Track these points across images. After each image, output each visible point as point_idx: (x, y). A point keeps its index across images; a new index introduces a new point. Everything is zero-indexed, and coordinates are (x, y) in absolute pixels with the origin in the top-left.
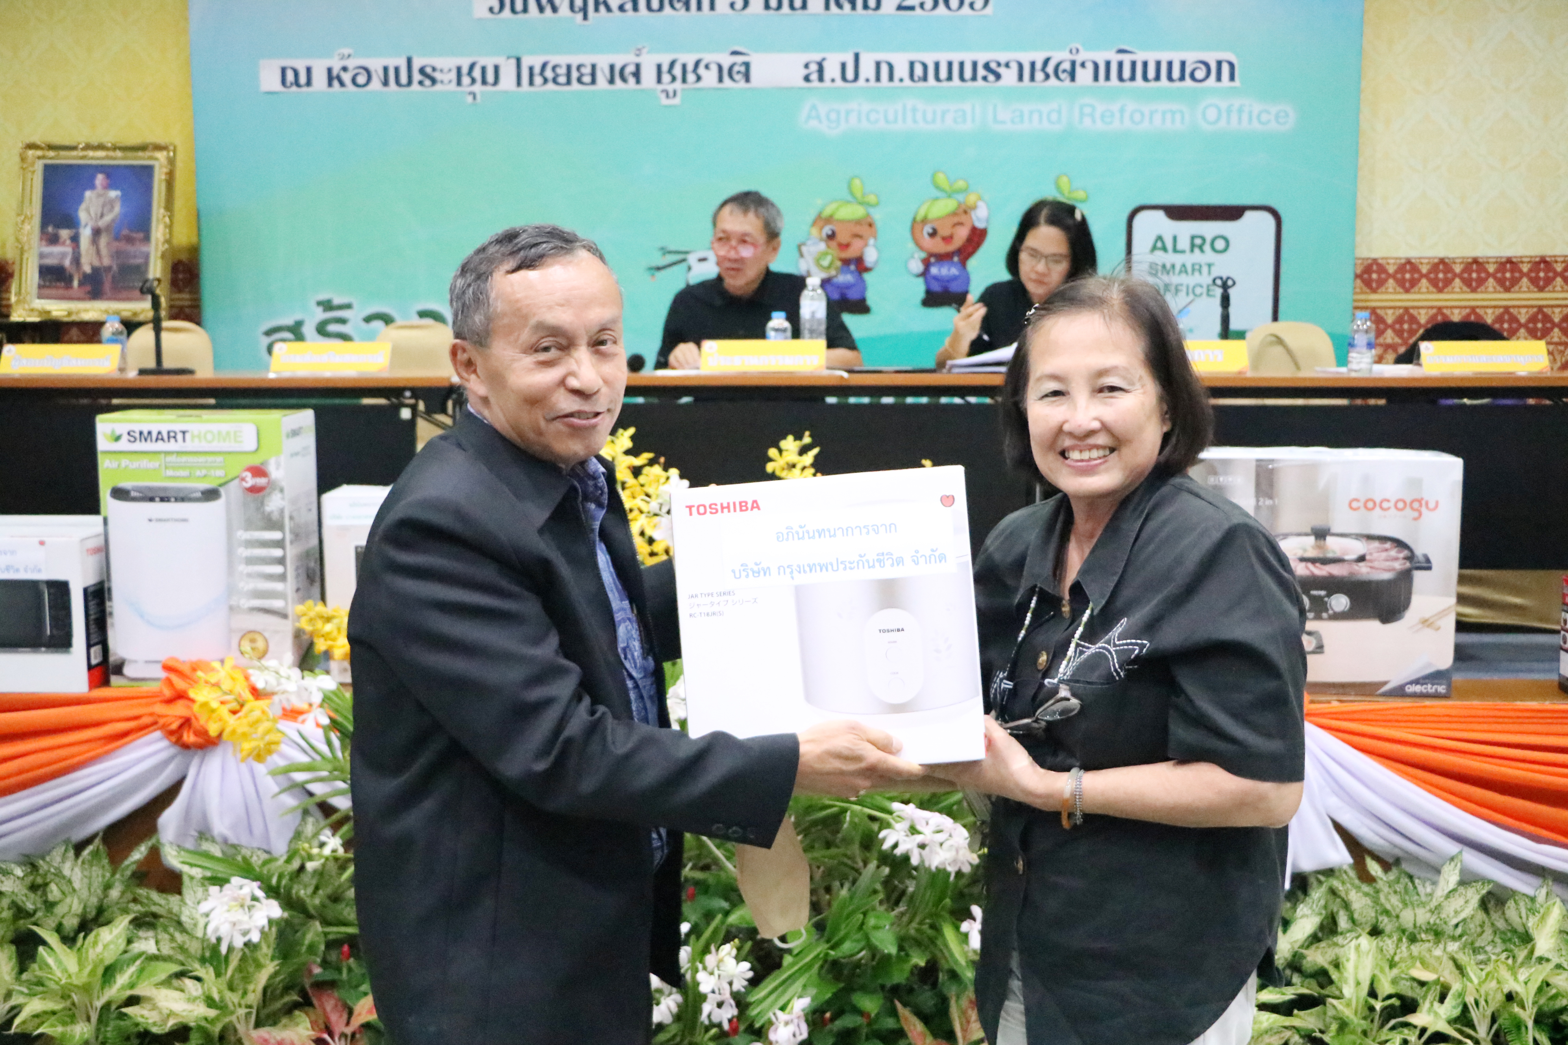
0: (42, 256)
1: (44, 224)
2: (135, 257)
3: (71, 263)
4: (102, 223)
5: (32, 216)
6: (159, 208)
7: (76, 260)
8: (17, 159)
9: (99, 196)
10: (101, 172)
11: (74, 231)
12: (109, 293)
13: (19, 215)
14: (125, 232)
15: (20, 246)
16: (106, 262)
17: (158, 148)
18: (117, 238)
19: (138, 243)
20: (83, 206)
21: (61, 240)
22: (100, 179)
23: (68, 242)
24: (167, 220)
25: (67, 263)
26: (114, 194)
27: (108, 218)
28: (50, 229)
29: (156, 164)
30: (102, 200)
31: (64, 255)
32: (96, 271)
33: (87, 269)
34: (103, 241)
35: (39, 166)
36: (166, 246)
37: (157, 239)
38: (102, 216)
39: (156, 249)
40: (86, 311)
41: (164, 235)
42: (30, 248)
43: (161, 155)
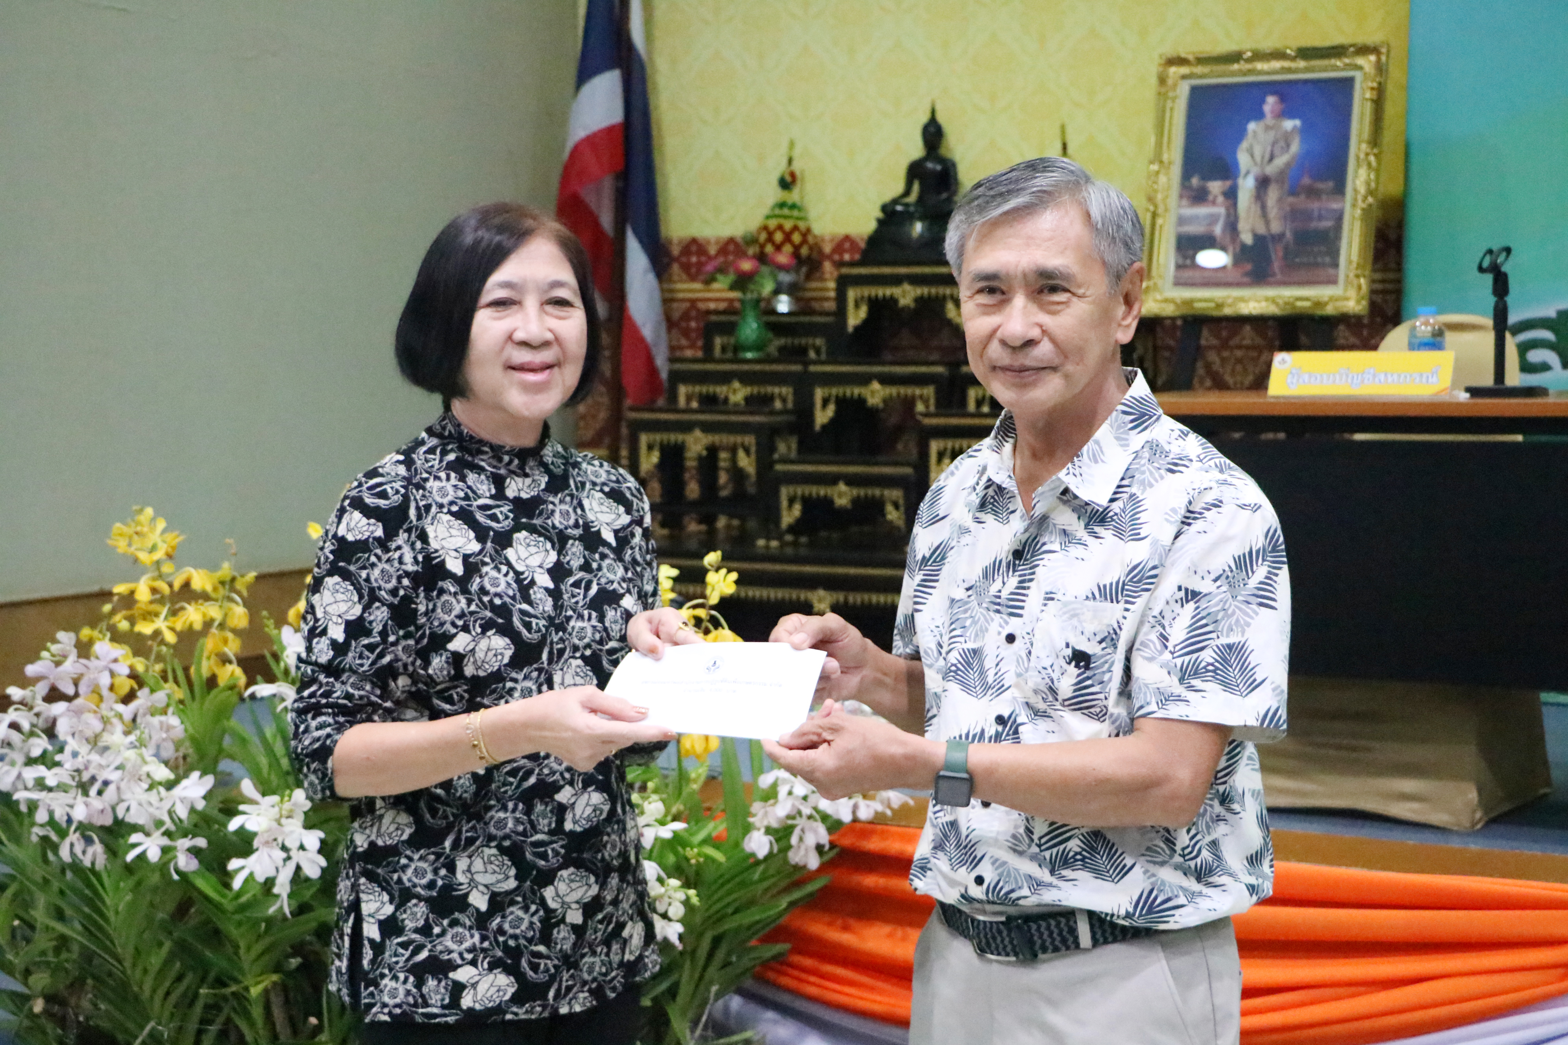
0: (1182, 221)
1: (1186, 175)
2: (1320, 218)
3: (1224, 231)
4: (1270, 170)
5: (1170, 163)
6: (1360, 142)
7: (1232, 226)
8: (1154, 81)
9: (1268, 128)
10: (1274, 93)
11: (1228, 183)
12: (1279, 277)
13: (1151, 162)
14: (1306, 181)
15: (1152, 208)
16: (1276, 227)
17: (1363, 50)
18: (1293, 192)
19: (1324, 197)
20: (1244, 145)
21: (1211, 198)
22: (1271, 102)
23: (1220, 199)
24: (1372, 158)
25: (1218, 230)
26: (1289, 124)
27: (1281, 161)
28: (1195, 181)
29: (1358, 75)
30: (1271, 135)
31: (1213, 219)
32: (1259, 240)
33: (1247, 238)
34: (1273, 195)
35: (1184, 90)
36: (1370, 200)
37: (1356, 191)
38: (1271, 159)
39: (1354, 206)
40: (1242, 299)
41: (1368, 184)
42: (1166, 210)
43: (1367, 62)
